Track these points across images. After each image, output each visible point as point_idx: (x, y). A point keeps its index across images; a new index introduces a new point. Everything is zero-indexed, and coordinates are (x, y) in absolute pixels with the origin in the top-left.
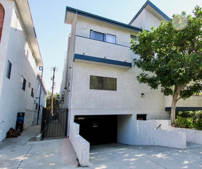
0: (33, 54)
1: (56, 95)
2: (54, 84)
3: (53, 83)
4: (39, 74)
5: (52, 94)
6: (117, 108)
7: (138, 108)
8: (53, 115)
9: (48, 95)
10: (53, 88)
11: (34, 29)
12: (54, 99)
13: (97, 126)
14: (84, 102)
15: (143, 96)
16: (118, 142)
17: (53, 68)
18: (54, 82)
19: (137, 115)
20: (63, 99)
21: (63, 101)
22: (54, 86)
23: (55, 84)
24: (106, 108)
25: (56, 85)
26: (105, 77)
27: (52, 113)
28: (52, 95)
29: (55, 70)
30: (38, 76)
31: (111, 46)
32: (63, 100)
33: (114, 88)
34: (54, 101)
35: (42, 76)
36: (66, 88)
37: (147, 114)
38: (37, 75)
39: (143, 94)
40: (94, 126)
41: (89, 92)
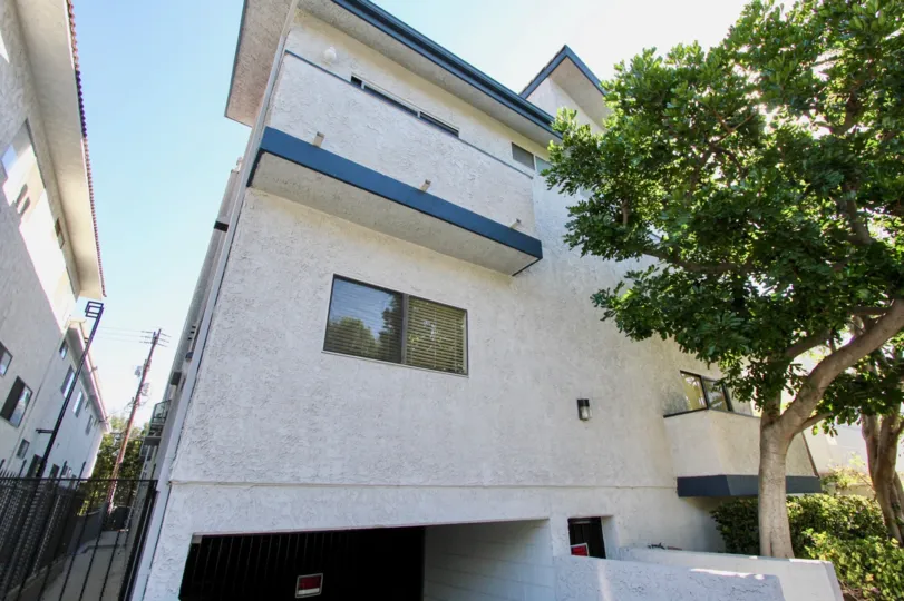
0: (63, 228)
2: (142, 391)
3: (141, 386)
4: (76, 326)
5: (129, 426)
6: (473, 481)
7: (569, 482)
9: (109, 430)
10: (136, 402)
11: (78, 80)
12: (131, 445)
13: (316, 591)
14: (283, 431)
15: (585, 414)
17: (152, 335)
18: (146, 381)
19: (570, 521)
20: (155, 436)
21: (155, 448)
22: (141, 396)
23: (146, 391)
24: (414, 480)
25: (148, 393)
26: (412, 297)
27: (112, 500)
28: (127, 432)
29: (159, 341)
30: (72, 335)
31: (451, 147)
32: (158, 443)
34: (127, 454)
35: (89, 341)
36: (176, 379)
37: (609, 518)
38: (64, 331)
39: (583, 404)
40: (303, 593)
41: (317, 369)
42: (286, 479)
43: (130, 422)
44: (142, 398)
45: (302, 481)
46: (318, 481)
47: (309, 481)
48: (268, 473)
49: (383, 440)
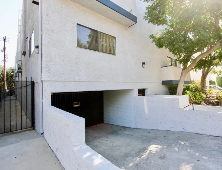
1: (10, 69)
3: (5, 56)
5: (4, 67)
6: (117, 81)
8: (7, 91)
10: (4, 60)
12: (7, 73)
13: (78, 105)
14: (69, 68)
15: (144, 66)
16: (105, 122)
17: (3, 38)
19: (138, 89)
20: (20, 70)
21: (20, 74)
23: (7, 57)
24: (104, 81)
26: (100, 32)
27: (6, 88)
28: (4, 69)
29: (6, 41)
32: (21, 72)
33: (111, 51)
34: (7, 76)
36: (24, 54)
37: (147, 89)
39: (144, 63)
40: (75, 106)
41: (76, 52)
43: (4, 66)
44: (6, 59)
45: (76, 80)
46: (80, 81)
47: (78, 81)
48: (67, 79)
49: (95, 71)
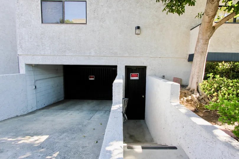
15: (137, 32)
19: (126, 67)
24: (70, 54)
39: (137, 28)
41: (41, 29)
42: (38, 54)
45: (42, 54)
46: (45, 54)
47: (43, 54)
48: (35, 53)
49: (60, 45)
